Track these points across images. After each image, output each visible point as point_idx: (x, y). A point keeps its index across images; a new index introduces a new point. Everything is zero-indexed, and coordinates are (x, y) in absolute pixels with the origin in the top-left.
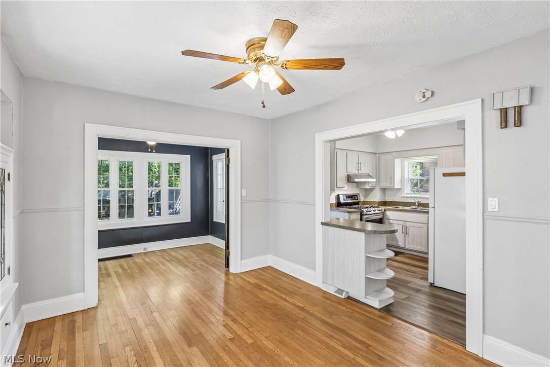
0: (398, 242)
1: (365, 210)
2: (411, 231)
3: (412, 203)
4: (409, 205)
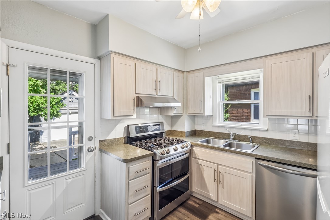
0: (208, 191)
1: (158, 152)
2: (226, 179)
3: (226, 133)
4: (221, 136)
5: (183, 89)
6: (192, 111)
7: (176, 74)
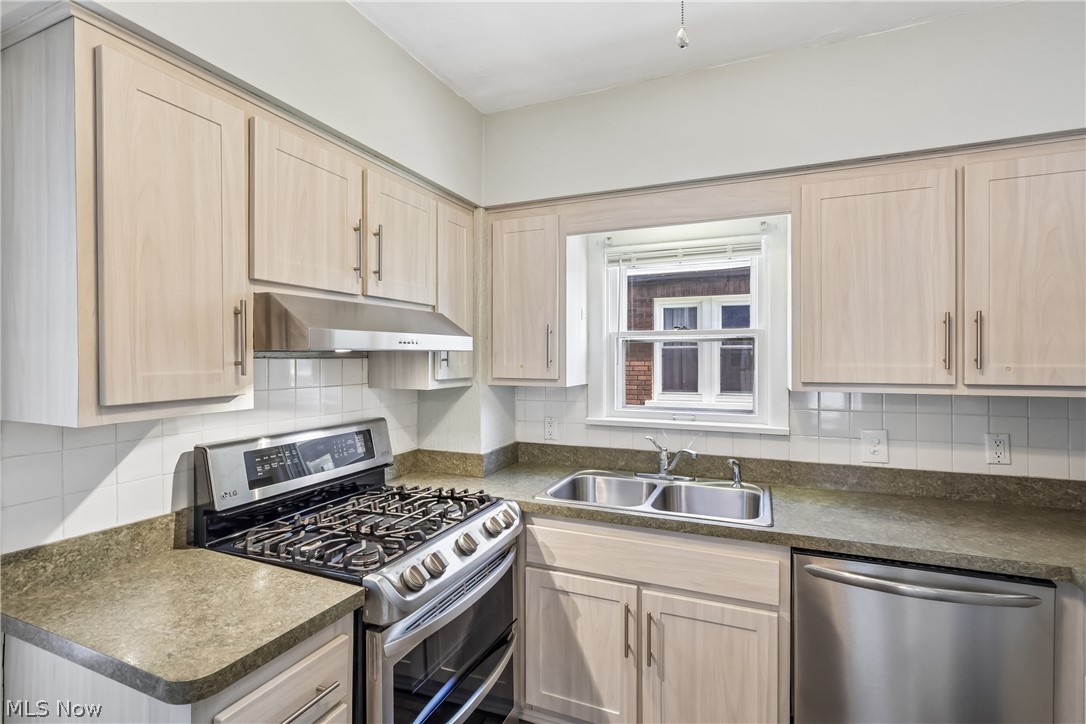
0: (594, 697)
1: (386, 579)
2: (676, 639)
3: (639, 452)
4: (621, 463)
5: (474, 278)
6: (509, 368)
7: (447, 210)
